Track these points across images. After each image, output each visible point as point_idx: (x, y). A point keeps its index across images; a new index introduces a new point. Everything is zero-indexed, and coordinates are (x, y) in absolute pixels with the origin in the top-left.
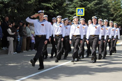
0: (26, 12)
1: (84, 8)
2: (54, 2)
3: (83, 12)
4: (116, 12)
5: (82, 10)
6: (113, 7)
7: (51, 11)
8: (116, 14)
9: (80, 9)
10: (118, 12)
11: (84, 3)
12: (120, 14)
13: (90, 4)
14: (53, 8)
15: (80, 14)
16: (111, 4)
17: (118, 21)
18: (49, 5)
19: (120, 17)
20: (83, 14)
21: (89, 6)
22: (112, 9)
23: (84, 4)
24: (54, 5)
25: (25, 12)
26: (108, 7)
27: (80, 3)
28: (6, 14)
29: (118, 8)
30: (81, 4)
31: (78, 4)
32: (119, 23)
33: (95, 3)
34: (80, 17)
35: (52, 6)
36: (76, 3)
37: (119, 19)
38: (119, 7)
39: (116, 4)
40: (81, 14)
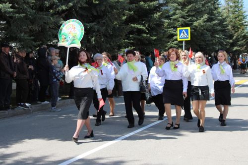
0: (114, 39)
1: (189, 28)
2: (149, 21)
3: (188, 34)
4: (237, 31)
5: (187, 31)
6: (232, 23)
7: (145, 35)
8: (236, 35)
9: (182, 30)
10: (239, 32)
11: (189, 19)
12: (243, 34)
13: (198, 21)
14: (147, 31)
15: (183, 37)
16: (228, 19)
17: (240, 47)
18: (141, 27)
19: (243, 40)
20: (188, 38)
21: (196, 24)
22: (230, 27)
23: (188, 21)
24: (149, 26)
25: (112, 39)
26: (225, 23)
27: (183, 20)
28: (88, 44)
29: (240, 25)
30: (184, 22)
31: (178, 21)
32: (243, 49)
33: (205, 20)
34: (184, 42)
35: (146, 28)
36: (175, 20)
37: (242, 42)
38: (241, 22)
39: (236, 18)
40: (185, 37)
